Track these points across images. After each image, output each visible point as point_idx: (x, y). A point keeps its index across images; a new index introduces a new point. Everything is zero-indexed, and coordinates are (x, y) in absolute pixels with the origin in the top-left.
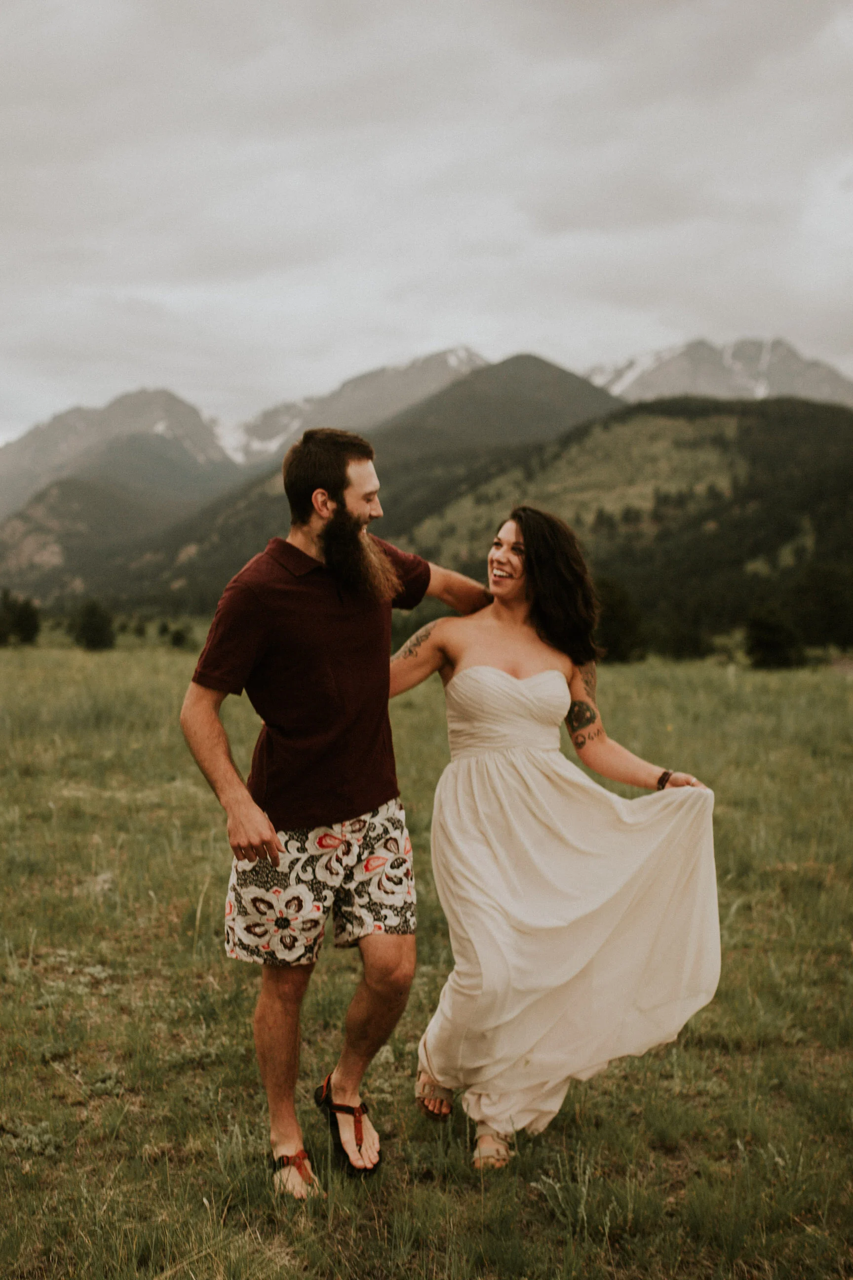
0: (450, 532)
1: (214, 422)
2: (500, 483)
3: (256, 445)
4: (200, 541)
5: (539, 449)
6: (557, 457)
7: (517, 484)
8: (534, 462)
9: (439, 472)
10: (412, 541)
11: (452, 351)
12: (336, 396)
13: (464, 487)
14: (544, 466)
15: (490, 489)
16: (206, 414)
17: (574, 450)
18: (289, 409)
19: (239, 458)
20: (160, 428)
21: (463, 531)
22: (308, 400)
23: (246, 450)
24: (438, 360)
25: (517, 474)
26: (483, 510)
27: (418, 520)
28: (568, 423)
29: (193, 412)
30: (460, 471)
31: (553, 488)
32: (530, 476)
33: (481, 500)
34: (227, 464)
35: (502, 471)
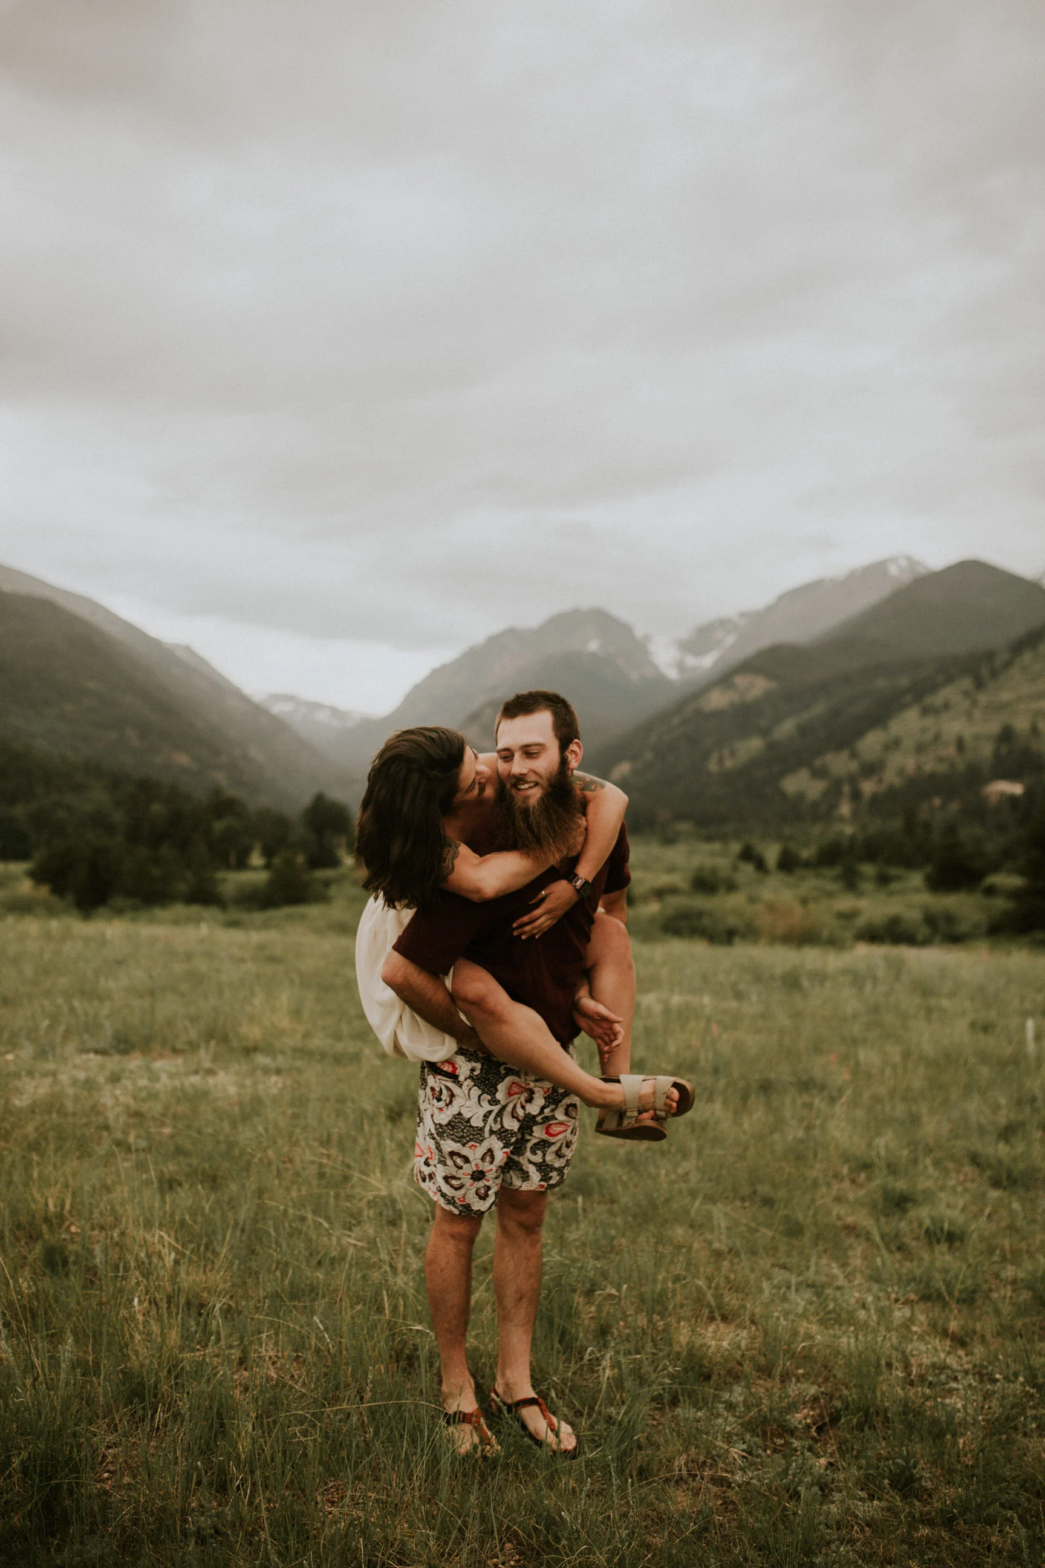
0: (895, 744)
1: (647, 638)
2: (948, 693)
3: (691, 661)
4: (633, 758)
5: (990, 656)
6: (1009, 664)
7: (966, 694)
8: (984, 671)
9: (881, 683)
10: (854, 755)
11: (893, 560)
12: (770, 609)
13: (908, 698)
14: (994, 674)
15: (937, 699)
16: (639, 631)
17: (1027, 657)
18: (723, 624)
19: (673, 674)
20: (593, 646)
21: (908, 743)
22: (742, 615)
23: (681, 667)
24: (878, 569)
25: (967, 683)
26: (929, 721)
27: (860, 733)
28: (1019, 629)
29: (626, 629)
30: (904, 681)
31: (1006, 696)
32: (979, 685)
33: (926, 711)
34: (661, 680)
35: (949, 680)
